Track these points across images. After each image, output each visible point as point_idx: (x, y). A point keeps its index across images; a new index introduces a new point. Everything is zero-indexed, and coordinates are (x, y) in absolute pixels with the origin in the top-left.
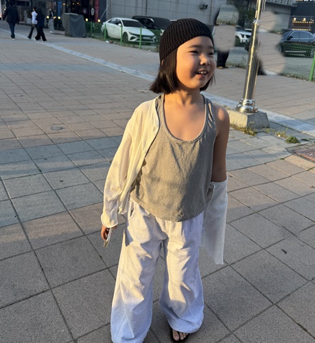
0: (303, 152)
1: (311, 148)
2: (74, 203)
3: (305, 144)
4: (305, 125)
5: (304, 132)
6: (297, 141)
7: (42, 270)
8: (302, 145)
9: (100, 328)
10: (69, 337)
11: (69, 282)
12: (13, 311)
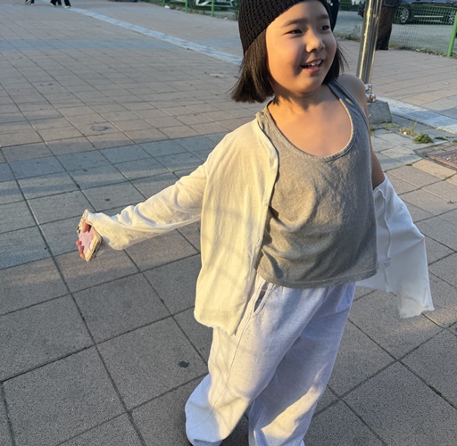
0: (437, 155)
1: (448, 150)
3: (440, 145)
4: (441, 118)
5: (439, 128)
6: (429, 140)
7: (83, 319)
8: (436, 146)
9: (162, 395)
10: (121, 407)
11: (120, 335)
12: (46, 374)
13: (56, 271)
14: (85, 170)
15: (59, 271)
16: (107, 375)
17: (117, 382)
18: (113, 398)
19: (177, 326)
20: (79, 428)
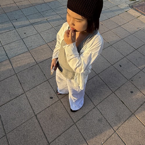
2: (31, 46)
7: (20, 83)
9: (45, 109)
10: (33, 114)
11: (32, 88)
12: (11, 104)
13: (10, 65)
14: (17, 20)
15: (11, 65)
16: (29, 103)
17: (32, 105)
18: (31, 111)
19: (49, 84)
20: (22, 122)
